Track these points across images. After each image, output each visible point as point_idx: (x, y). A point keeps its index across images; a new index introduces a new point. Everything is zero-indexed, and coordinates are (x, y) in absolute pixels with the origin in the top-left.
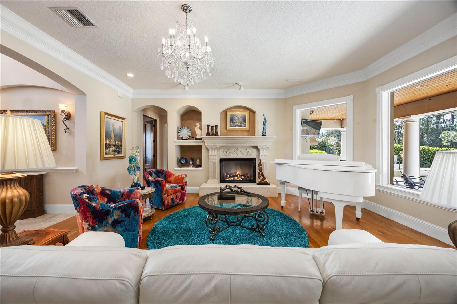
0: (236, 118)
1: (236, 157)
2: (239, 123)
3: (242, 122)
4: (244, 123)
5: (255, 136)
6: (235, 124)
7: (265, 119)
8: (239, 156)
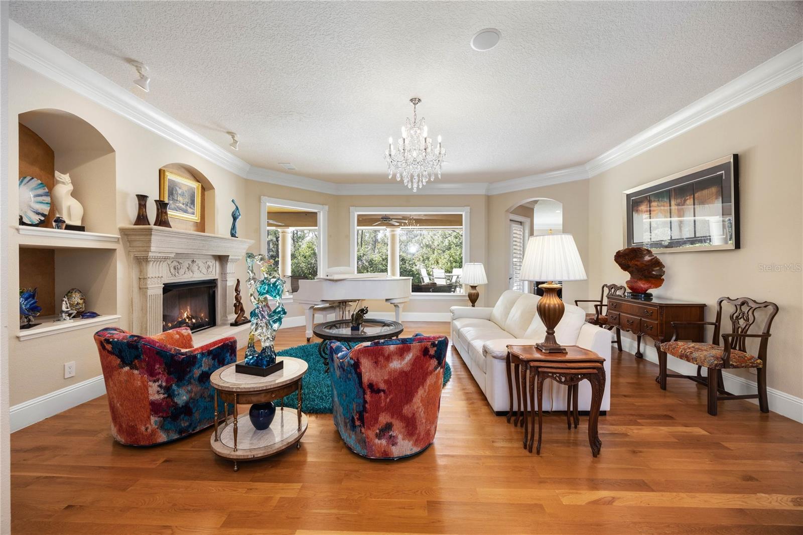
0: (180, 191)
1: (191, 277)
2: (183, 204)
3: (188, 203)
4: (192, 206)
5: (204, 232)
6: (177, 204)
7: (237, 208)
8: (194, 276)
